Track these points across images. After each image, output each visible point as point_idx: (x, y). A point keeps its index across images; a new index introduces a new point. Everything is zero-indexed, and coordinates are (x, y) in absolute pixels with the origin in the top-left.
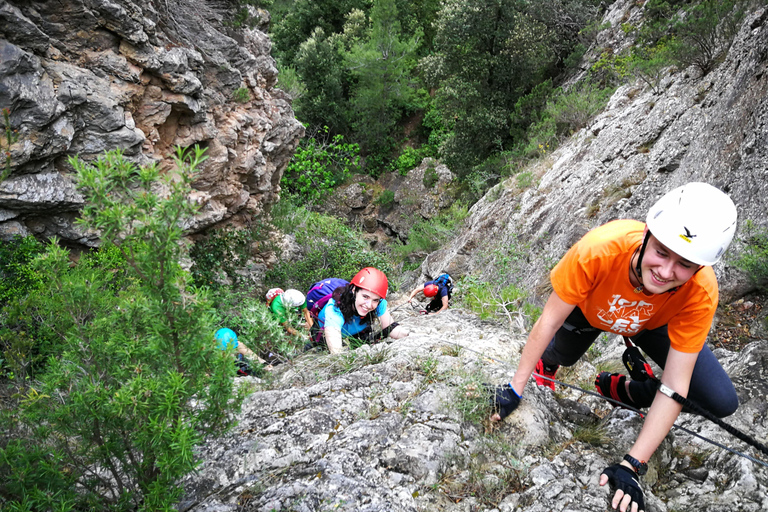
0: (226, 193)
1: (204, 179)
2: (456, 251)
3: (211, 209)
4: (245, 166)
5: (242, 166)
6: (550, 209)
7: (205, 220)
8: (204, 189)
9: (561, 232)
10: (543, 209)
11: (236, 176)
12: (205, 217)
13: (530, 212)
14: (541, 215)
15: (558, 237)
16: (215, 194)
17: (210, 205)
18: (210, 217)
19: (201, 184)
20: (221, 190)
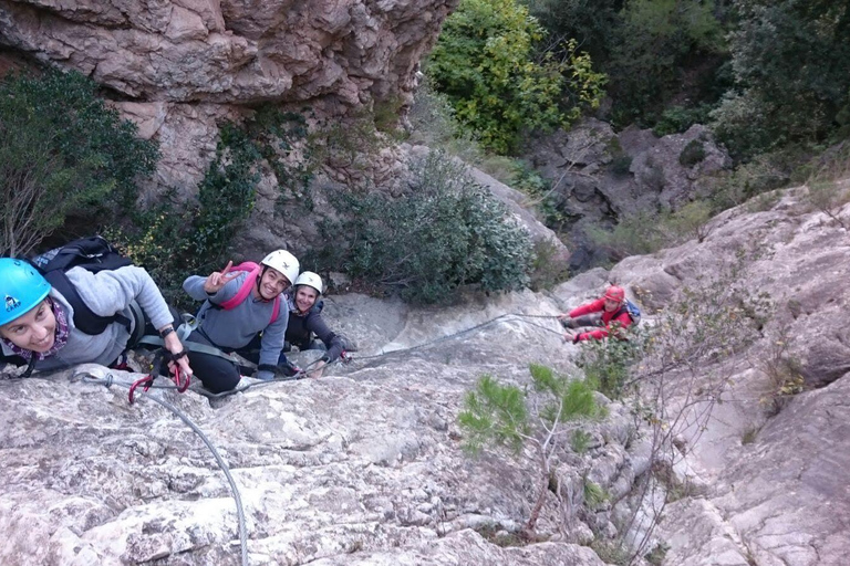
0: (293, 56)
1: (252, 19)
2: (664, 266)
3: (260, 73)
4: (330, 18)
5: (325, 17)
6: (842, 256)
7: (250, 87)
8: (250, 36)
9: (839, 302)
10: (827, 251)
11: (316, 33)
12: (250, 83)
13: (805, 247)
14: (819, 261)
15: (829, 309)
16: (272, 51)
17: (258, 65)
18: (257, 84)
19: (246, 25)
20: (284, 48)
